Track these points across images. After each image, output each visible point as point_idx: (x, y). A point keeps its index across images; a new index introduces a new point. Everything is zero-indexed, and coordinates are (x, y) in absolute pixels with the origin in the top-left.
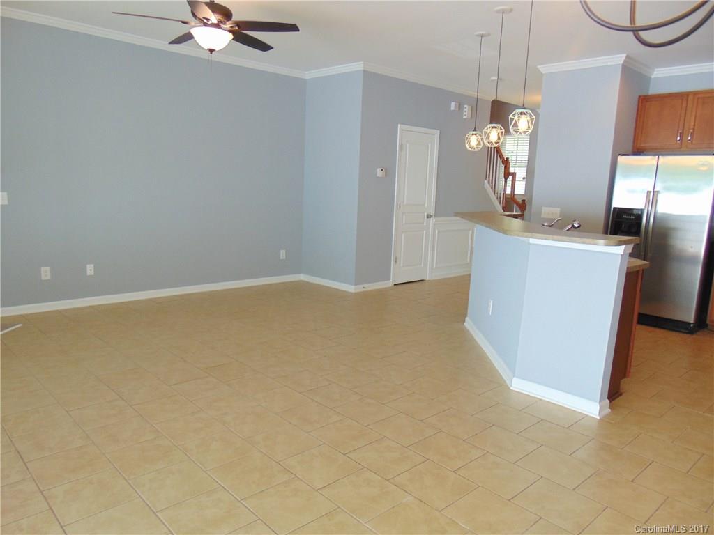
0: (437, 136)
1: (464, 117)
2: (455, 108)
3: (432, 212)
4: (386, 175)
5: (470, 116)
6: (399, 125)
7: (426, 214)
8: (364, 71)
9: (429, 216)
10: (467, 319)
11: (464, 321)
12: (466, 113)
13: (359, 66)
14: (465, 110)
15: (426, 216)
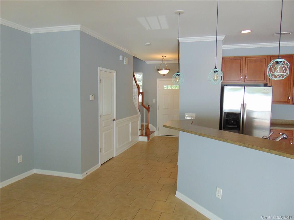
0: (115, 74)
1: (125, 64)
2: (122, 58)
3: (115, 118)
4: (95, 98)
5: (127, 64)
6: (99, 67)
7: (112, 119)
8: (80, 31)
9: (114, 120)
10: (177, 192)
11: (175, 194)
12: (126, 62)
13: (77, 27)
14: (125, 60)
15: (112, 120)
